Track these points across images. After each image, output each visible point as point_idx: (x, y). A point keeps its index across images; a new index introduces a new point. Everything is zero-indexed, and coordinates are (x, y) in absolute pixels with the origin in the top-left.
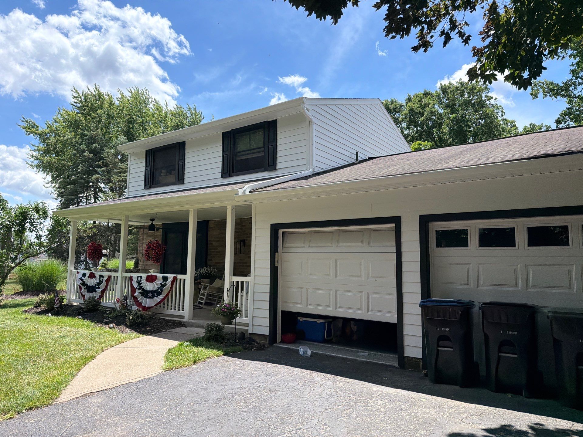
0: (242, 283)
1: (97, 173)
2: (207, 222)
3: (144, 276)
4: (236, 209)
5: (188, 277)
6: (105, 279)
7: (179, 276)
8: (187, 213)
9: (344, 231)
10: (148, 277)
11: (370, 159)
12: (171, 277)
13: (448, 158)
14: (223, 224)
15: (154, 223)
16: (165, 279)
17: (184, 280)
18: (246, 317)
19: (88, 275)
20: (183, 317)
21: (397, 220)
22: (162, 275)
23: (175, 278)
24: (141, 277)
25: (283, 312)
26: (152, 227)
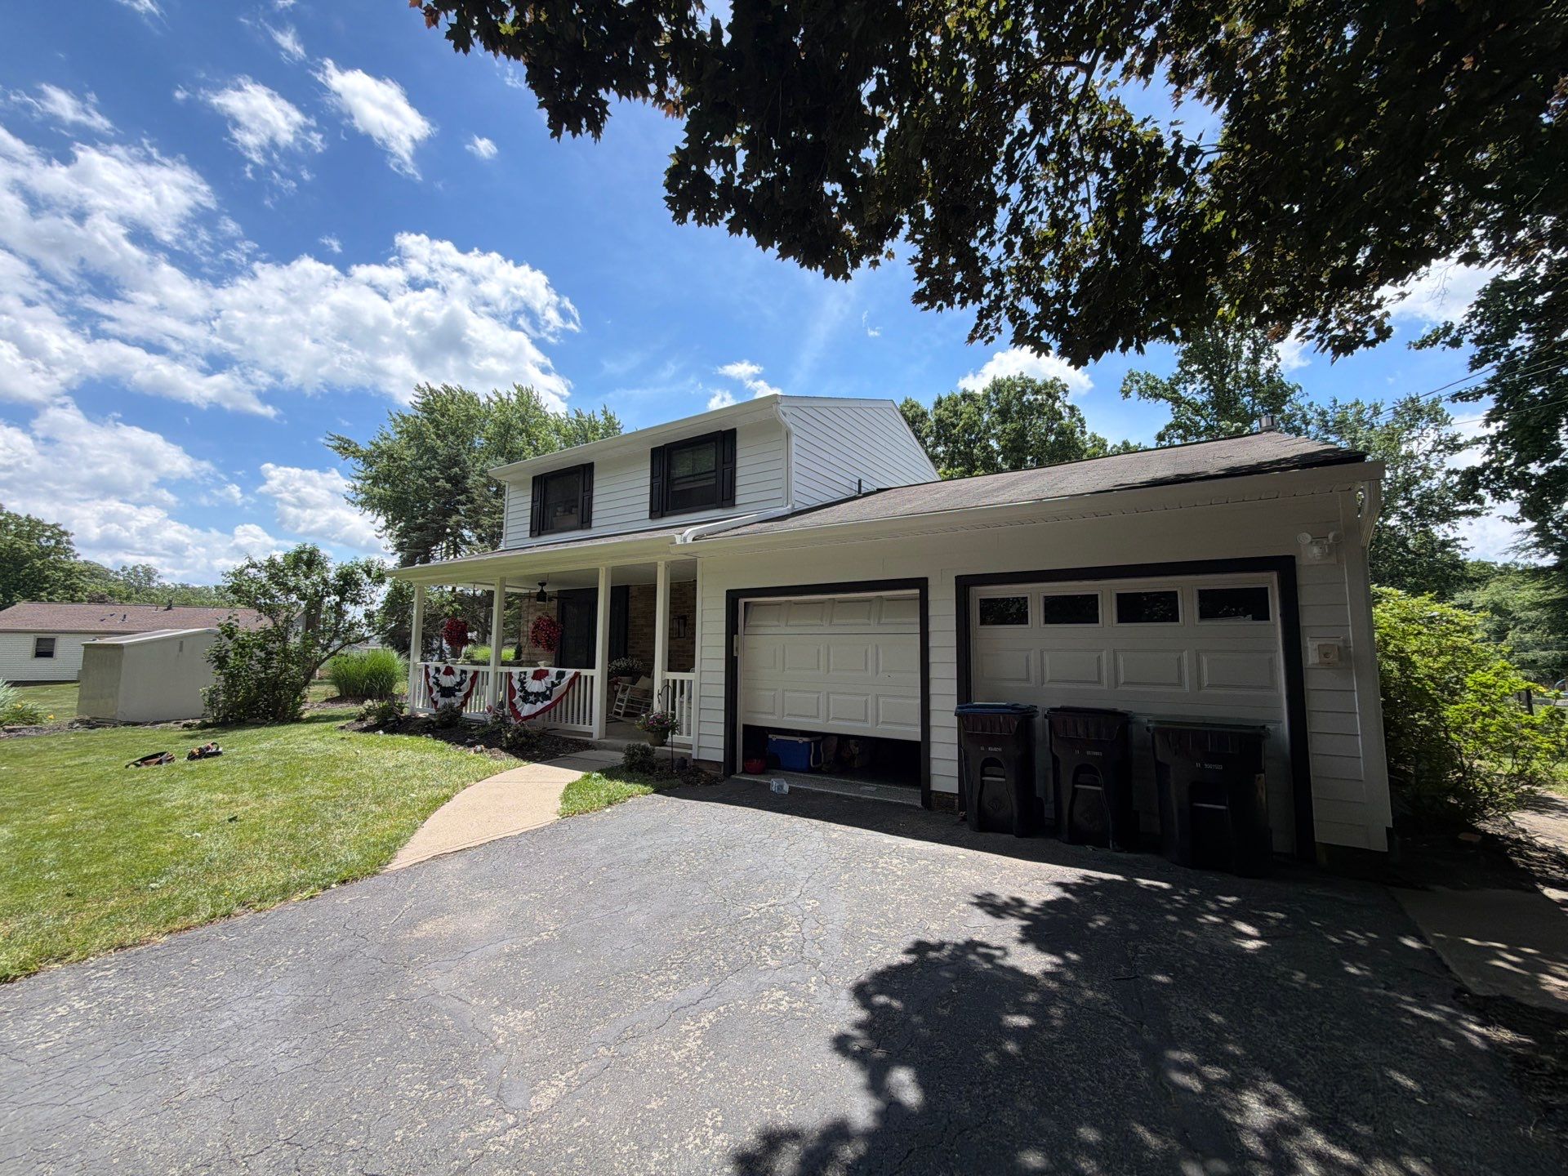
0: (682, 682)
1: (458, 512)
2: (627, 587)
3: (530, 671)
4: (671, 566)
5: (597, 674)
6: (470, 675)
7: (584, 672)
8: (595, 573)
9: (841, 602)
10: (536, 672)
11: (880, 490)
12: (570, 672)
13: (998, 489)
14: (652, 591)
15: (545, 589)
16: (560, 675)
17: (592, 677)
18: (689, 734)
19: (443, 669)
20: (591, 735)
21: (921, 584)
22: (556, 670)
23: (577, 675)
24: (525, 673)
25: (745, 727)
26: (541, 596)
